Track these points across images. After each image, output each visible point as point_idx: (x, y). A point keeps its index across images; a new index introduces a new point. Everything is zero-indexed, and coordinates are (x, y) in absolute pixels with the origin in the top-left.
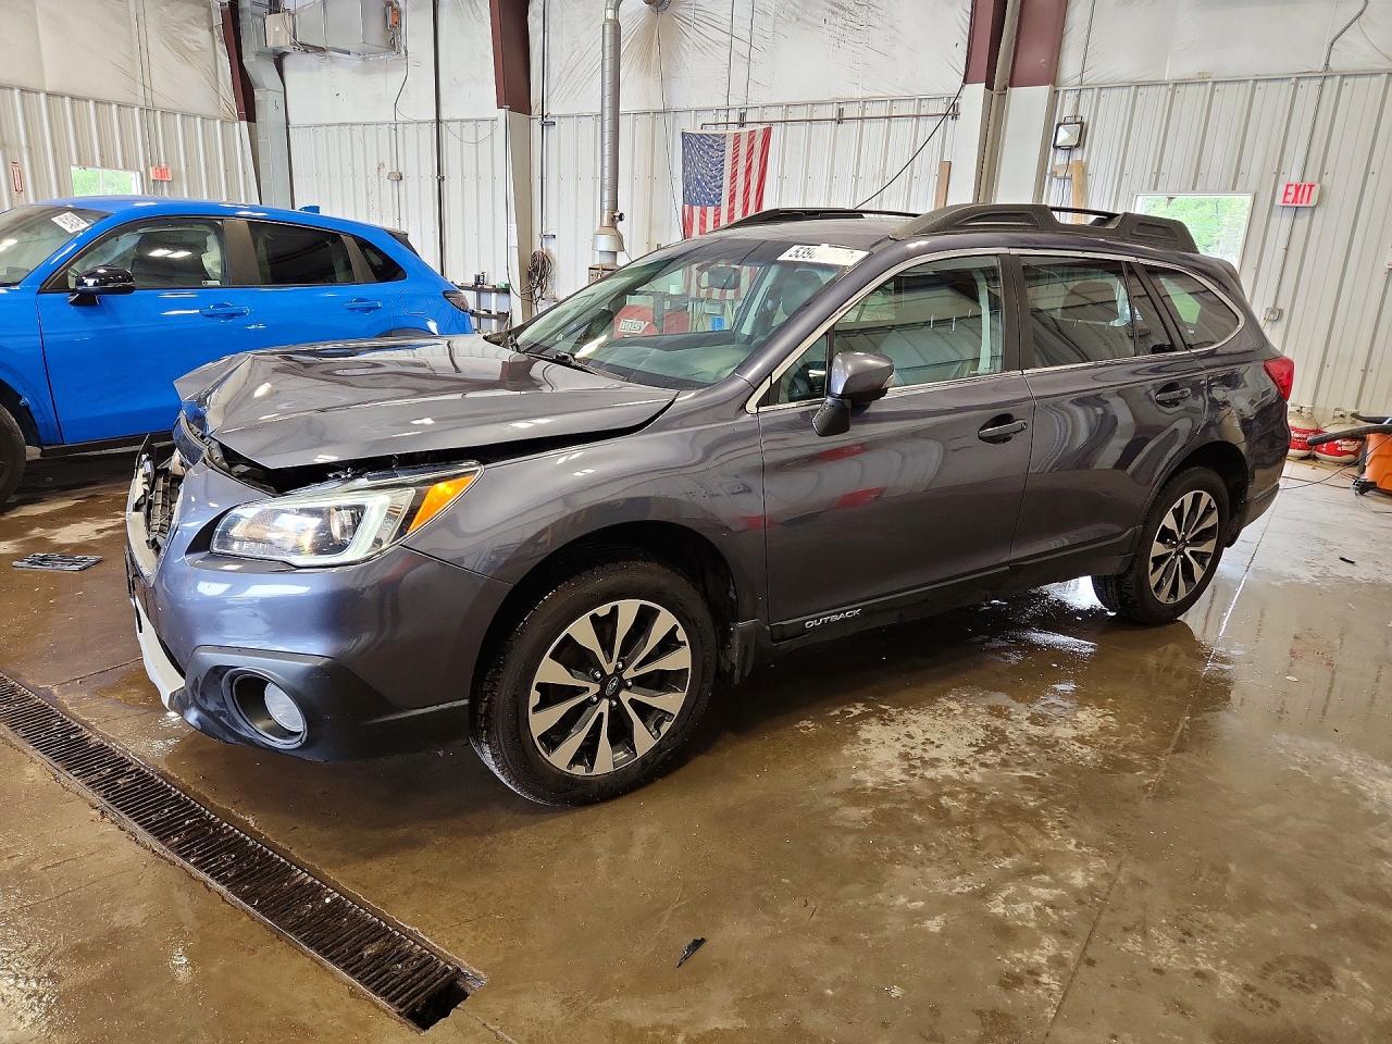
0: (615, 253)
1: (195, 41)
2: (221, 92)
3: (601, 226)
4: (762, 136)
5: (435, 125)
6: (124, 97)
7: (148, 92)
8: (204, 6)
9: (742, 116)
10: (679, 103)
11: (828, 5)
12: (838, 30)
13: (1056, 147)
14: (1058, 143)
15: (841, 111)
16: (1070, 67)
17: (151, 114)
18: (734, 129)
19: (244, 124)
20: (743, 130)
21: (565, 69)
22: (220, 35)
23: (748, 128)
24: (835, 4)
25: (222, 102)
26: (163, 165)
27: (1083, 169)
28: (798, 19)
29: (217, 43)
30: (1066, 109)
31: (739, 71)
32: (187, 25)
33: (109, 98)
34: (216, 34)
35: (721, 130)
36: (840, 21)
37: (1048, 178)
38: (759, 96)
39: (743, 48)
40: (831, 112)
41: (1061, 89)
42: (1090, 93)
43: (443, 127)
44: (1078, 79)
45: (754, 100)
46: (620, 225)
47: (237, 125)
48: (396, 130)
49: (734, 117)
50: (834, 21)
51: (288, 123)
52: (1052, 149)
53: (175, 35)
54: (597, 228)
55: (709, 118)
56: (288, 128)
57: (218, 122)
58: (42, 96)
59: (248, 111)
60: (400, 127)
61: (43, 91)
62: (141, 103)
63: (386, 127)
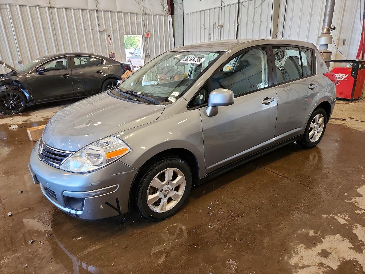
0: (327, 45)
3: (322, 33)
5: (237, 5)
6: (138, 11)
7: (144, 8)
17: (145, 16)
19: (171, 16)
25: (164, 9)
26: (148, 32)
33: (134, 12)
43: (241, 4)
46: (332, 32)
47: (168, 16)
48: (221, 9)
51: (183, 14)
54: (320, 34)
56: (183, 15)
57: (163, 16)
58: (116, 13)
59: (172, 11)
60: (223, 8)
61: (116, 11)
62: (142, 12)
63: (218, 9)
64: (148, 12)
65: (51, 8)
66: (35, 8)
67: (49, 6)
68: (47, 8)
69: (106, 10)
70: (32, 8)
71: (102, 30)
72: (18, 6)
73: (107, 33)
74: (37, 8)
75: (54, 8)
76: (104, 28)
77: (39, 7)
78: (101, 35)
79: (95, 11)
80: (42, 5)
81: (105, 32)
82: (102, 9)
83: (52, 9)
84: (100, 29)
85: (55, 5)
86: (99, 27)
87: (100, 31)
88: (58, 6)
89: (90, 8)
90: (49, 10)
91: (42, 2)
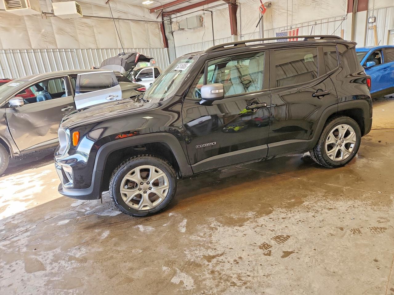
2: (161, 42)
4: (296, 31)
5: (213, 41)
6: (146, 47)
7: (150, 45)
8: (157, 24)
9: (291, 27)
10: (275, 27)
11: (311, 1)
12: (314, 6)
13: (369, 23)
14: (369, 22)
15: (316, 23)
16: (370, 6)
18: (289, 30)
19: (166, 48)
20: (291, 30)
21: (246, 24)
23: (293, 30)
24: (313, 1)
25: (162, 44)
27: (376, 26)
28: (304, 5)
30: (371, 14)
31: (290, 18)
35: (286, 31)
36: (315, 4)
37: (367, 30)
38: (295, 22)
39: (291, 13)
40: (313, 23)
41: (369, 11)
42: (376, 11)
43: (215, 41)
44: (373, 8)
45: (294, 23)
48: (203, 44)
49: (289, 28)
50: (313, 4)
51: (175, 47)
52: (368, 23)
53: (153, 31)
55: (283, 29)
57: (162, 49)
59: (167, 45)
62: (149, 47)
64: (152, 47)
65: (98, 49)
67: (97, 48)
68: (95, 49)
70: (87, 50)
72: (80, 50)
74: (91, 50)
82: (126, 48)
88: (101, 48)
89: (119, 47)
91: (93, 46)
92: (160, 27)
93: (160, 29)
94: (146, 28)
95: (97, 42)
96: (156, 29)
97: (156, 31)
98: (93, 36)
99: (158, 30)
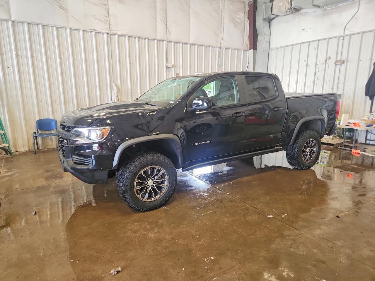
1: (239, 18)
2: (245, 39)
7: (222, 40)
8: (244, 3)
17: (222, 49)
19: (252, 50)
22: (247, 15)
25: (244, 42)
29: (246, 19)
32: (238, 12)
34: (246, 15)
47: (249, 51)
48: (343, 39)
51: (269, 48)
53: (233, 16)
56: (269, 50)
57: (242, 51)
58: (189, 45)
59: (254, 44)
60: (347, 38)
61: (189, 43)
62: (219, 45)
63: (336, 40)
64: (225, 45)
66: (90, 33)
67: (108, 32)
68: (105, 35)
69: (177, 41)
70: (86, 33)
71: (170, 66)
72: (68, 30)
73: (175, 69)
74: (93, 33)
75: (114, 35)
76: (173, 63)
77: (96, 32)
78: (168, 72)
79: (165, 42)
80: (99, 31)
81: (173, 69)
82: (172, 40)
83: (111, 36)
84: (167, 64)
85: (116, 31)
86: (167, 62)
87: (167, 68)
88: (120, 33)
89: (158, 38)
90: (107, 37)
91: (100, 27)
92: (247, 9)
93: (247, 14)
94: (221, 7)
95: (111, 18)
96: (240, 13)
97: (238, 16)
98: (105, 5)
99: (243, 14)
